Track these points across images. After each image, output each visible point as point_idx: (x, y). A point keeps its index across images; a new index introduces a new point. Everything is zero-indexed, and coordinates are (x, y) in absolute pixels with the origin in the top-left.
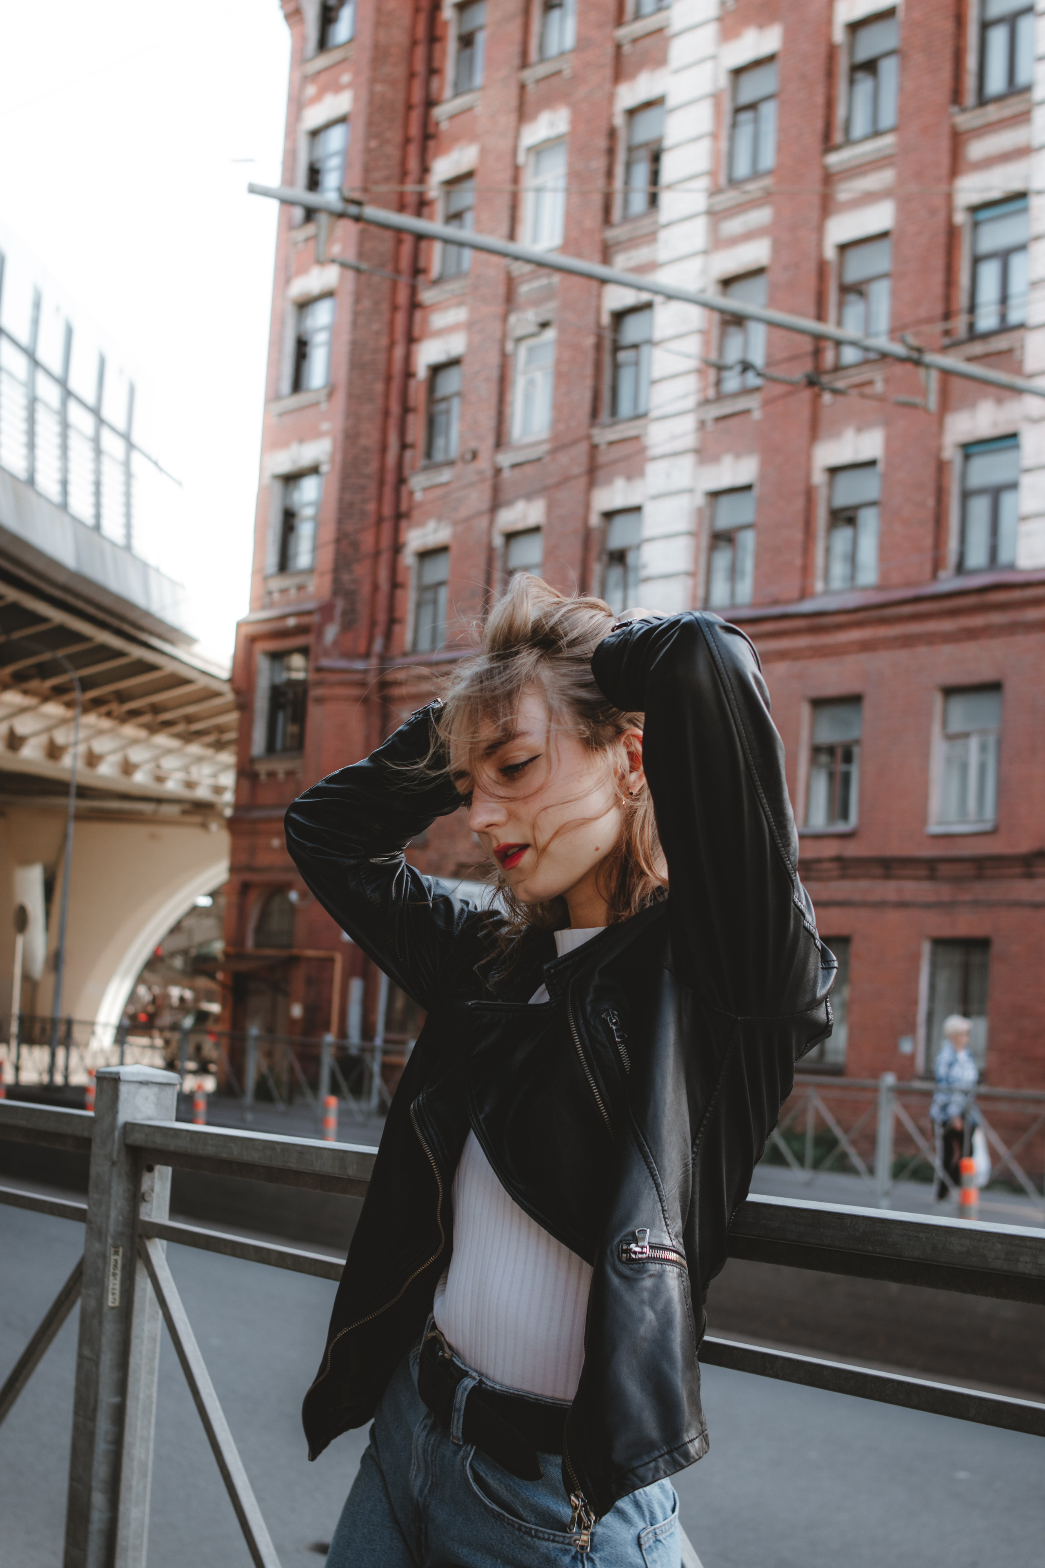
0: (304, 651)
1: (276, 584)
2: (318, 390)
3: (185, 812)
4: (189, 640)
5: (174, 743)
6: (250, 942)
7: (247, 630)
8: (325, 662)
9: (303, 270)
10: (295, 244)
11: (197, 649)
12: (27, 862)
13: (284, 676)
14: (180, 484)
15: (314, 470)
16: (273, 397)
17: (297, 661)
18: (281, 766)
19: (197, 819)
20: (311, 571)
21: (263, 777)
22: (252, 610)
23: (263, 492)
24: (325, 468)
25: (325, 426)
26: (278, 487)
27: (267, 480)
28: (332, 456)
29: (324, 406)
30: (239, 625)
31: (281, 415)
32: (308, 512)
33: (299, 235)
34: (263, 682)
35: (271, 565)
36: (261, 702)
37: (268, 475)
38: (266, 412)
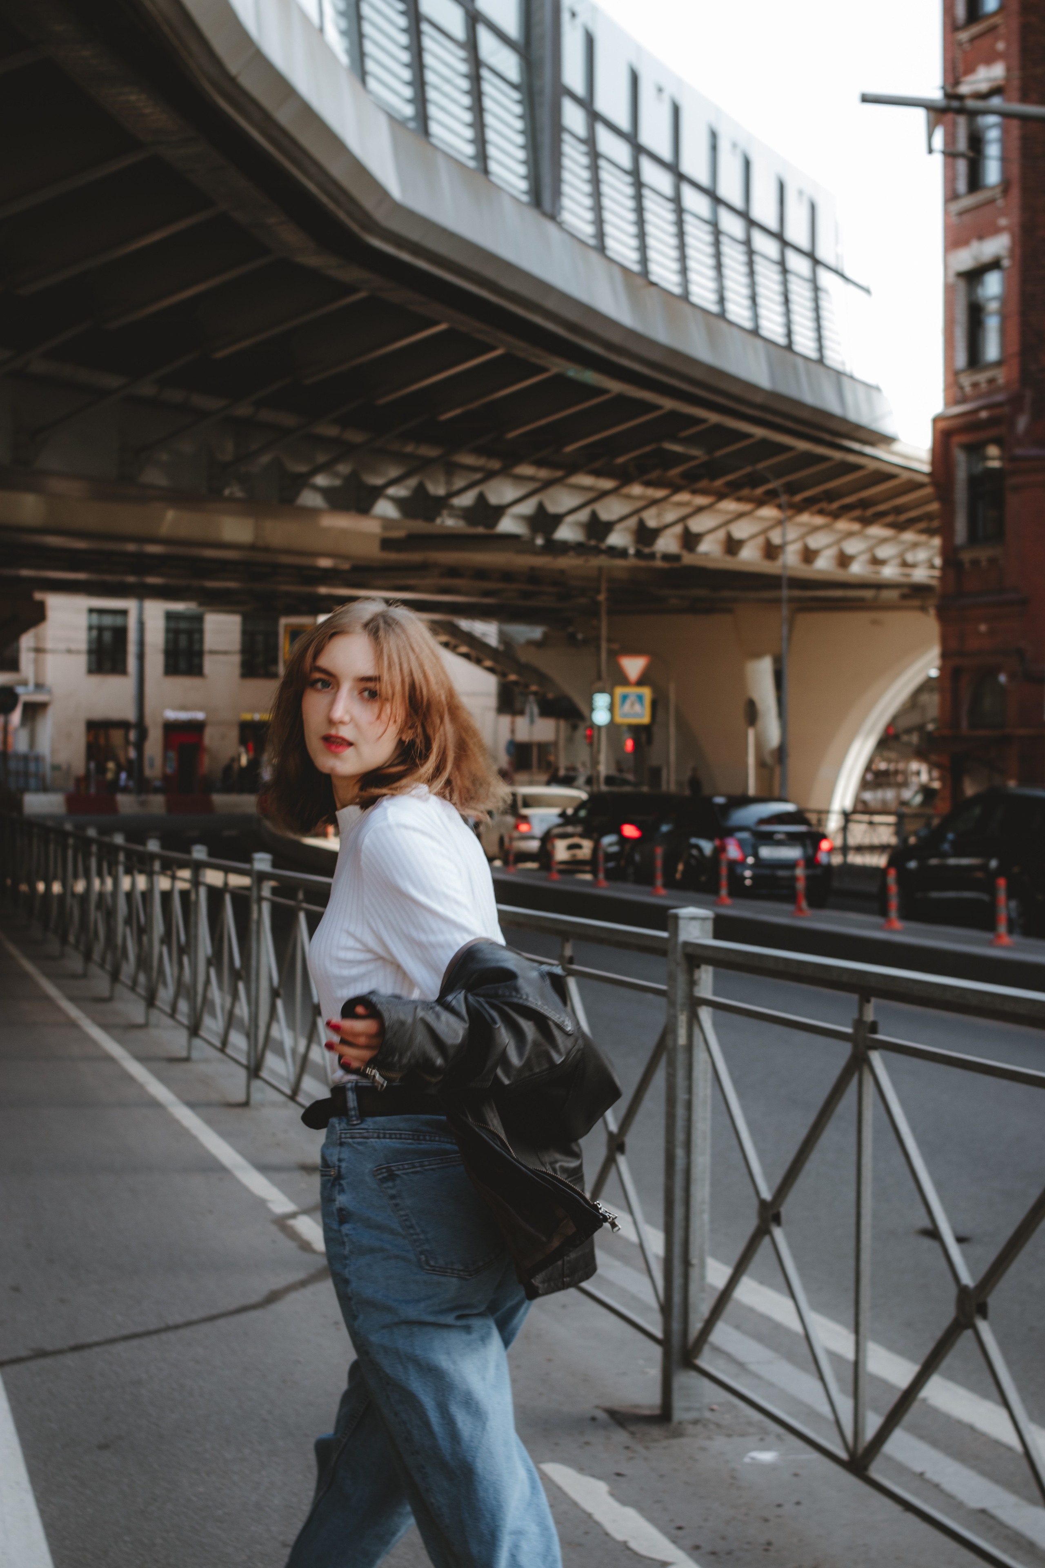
0: (998, 441)
1: (966, 380)
2: (993, 188)
3: (904, 597)
4: (890, 441)
5: (889, 533)
6: (965, 722)
7: (942, 425)
8: (1019, 452)
9: (970, 69)
10: (960, 44)
11: (897, 447)
12: (757, 655)
13: (979, 468)
14: (867, 291)
15: (995, 265)
16: (951, 196)
17: (993, 451)
18: (983, 554)
20: (999, 364)
21: (967, 563)
22: (946, 405)
23: (949, 290)
24: (1006, 263)
25: (1003, 222)
26: (962, 285)
27: (952, 279)
28: (1012, 251)
29: (1000, 203)
30: (935, 420)
31: (961, 214)
32: (993, 306)
33: (964, 36)
34: (961, 474)
35: (961, 360)
36: (961, 494)
37: (951, 273)
38: (946, 212)
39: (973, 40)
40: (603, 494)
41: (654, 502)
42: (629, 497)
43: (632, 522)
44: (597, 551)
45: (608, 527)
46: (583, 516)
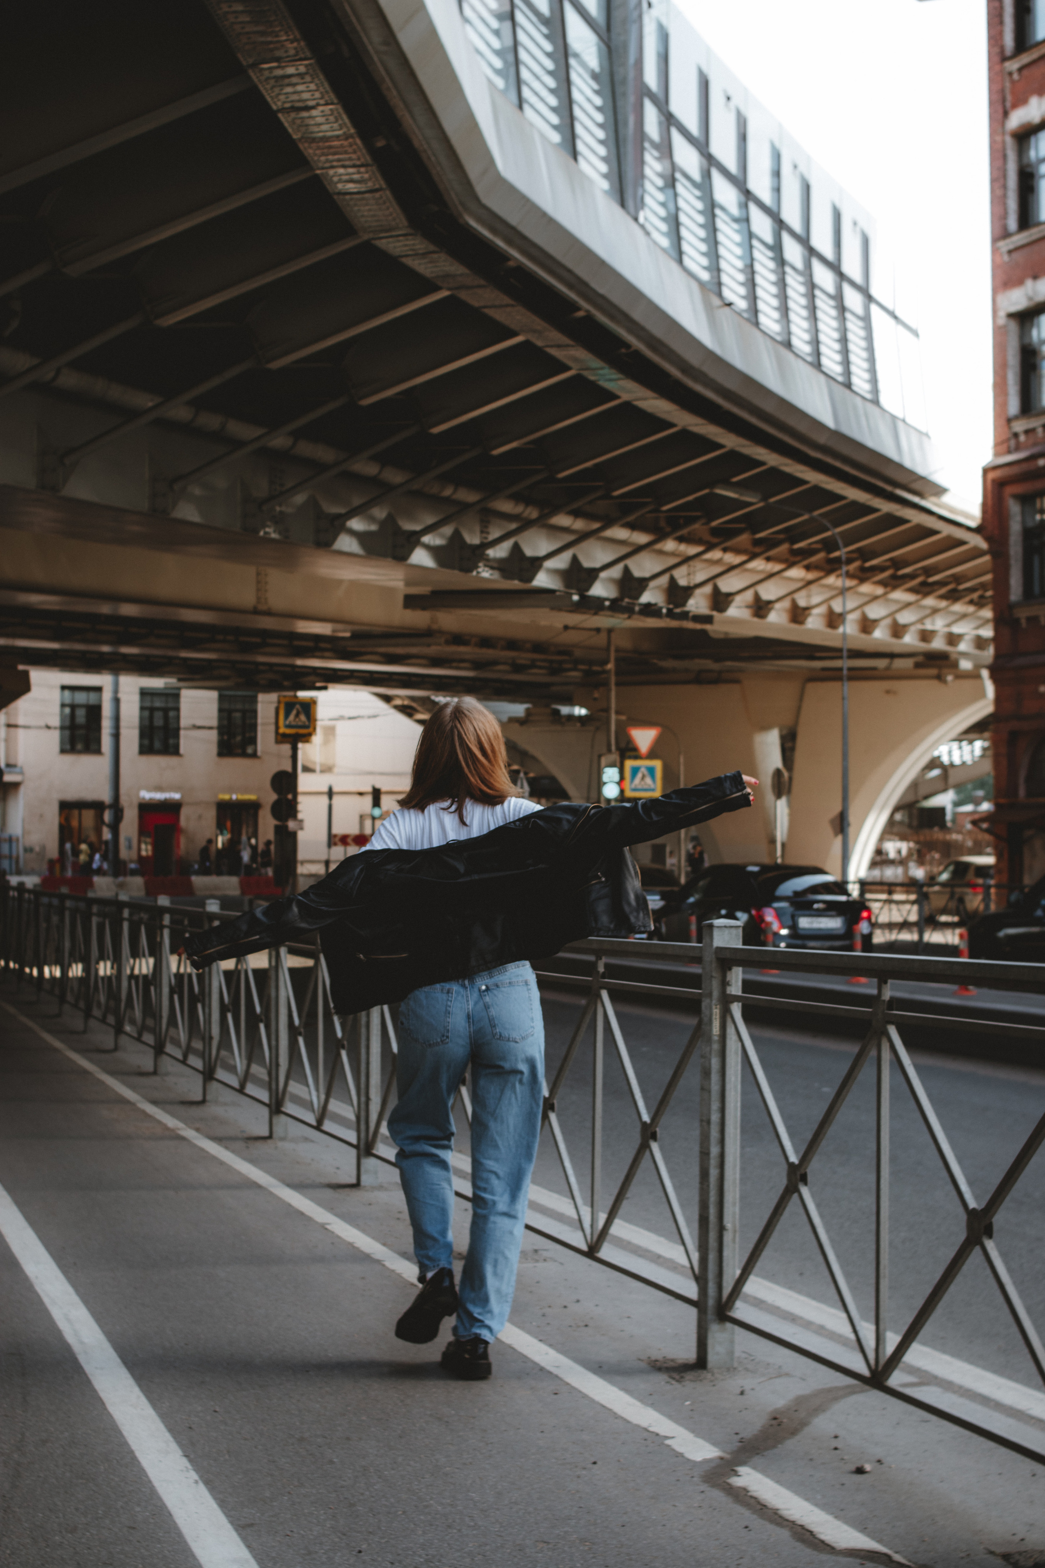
1: (1019, 426)
3: (918, 665)
4: (940, 491)
5: (910, 597)
6: (1022, 792)
7: (991, 475)
9: (1021, 101)
10: (1008, 73)
11: (946, 499)
12: (765, 727)
13: (1034, 521)
14: (916, 333)
16: (1000, 234)
18: (1041, 612)
19: (933, 672)
21: (1023, 622)
22: (997, 454)
23: (999, 333)
26: (1013, 326)
27: (1002, 321)
30: (986, 471)
31: (1010, 252)
33: (1013, 66)
34: (1015, 527)
35: (1014, 406)
36: (1015, 548)
37: (1002, 314)
38: (995, 251)
39: (1020, 70)
40: (639, 549)
41: (687, 560)
42: (661, 552)
43: (664, 580)
44: (629, 611)
45: (642, 584)
46: (616, 572)
